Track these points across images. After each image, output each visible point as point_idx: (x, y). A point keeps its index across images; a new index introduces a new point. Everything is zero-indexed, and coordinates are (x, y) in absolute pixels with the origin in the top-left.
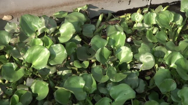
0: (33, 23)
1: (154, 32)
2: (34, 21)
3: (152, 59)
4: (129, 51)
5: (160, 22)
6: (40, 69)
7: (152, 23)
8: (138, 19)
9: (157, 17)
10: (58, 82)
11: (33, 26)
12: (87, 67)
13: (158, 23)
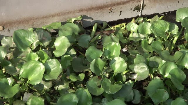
0: (27, 38)
1: (150, 42)
2: (27, 36)
3: (146, 69)
4: (123, 61)
5: (155, 31)
6: (36, 84)
7: (147, 33)
8: (133, 28)
9: (153, 26)
10: (54, 97)
11: (27, 41)
12: (82, 80)
13: (153, 32)
